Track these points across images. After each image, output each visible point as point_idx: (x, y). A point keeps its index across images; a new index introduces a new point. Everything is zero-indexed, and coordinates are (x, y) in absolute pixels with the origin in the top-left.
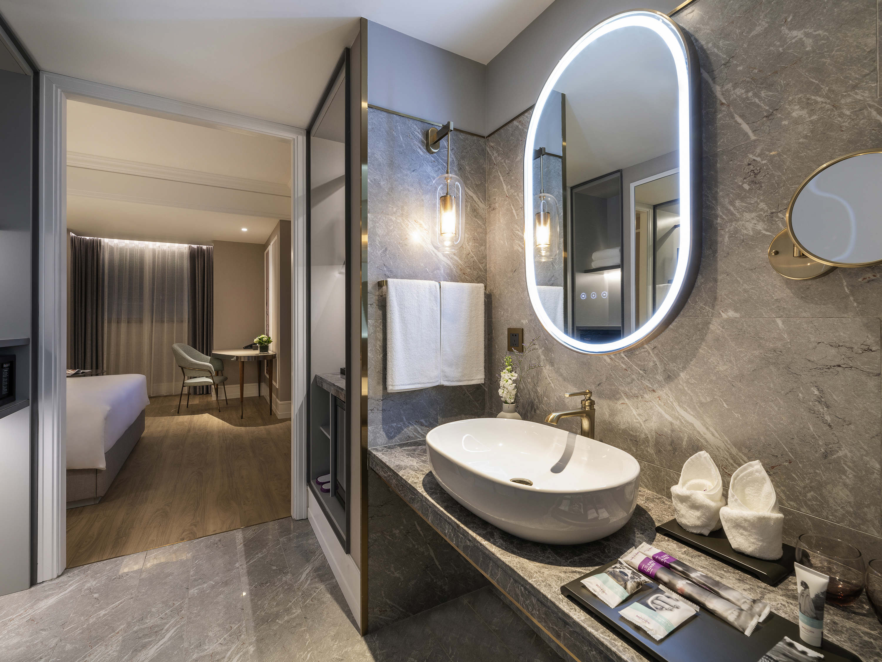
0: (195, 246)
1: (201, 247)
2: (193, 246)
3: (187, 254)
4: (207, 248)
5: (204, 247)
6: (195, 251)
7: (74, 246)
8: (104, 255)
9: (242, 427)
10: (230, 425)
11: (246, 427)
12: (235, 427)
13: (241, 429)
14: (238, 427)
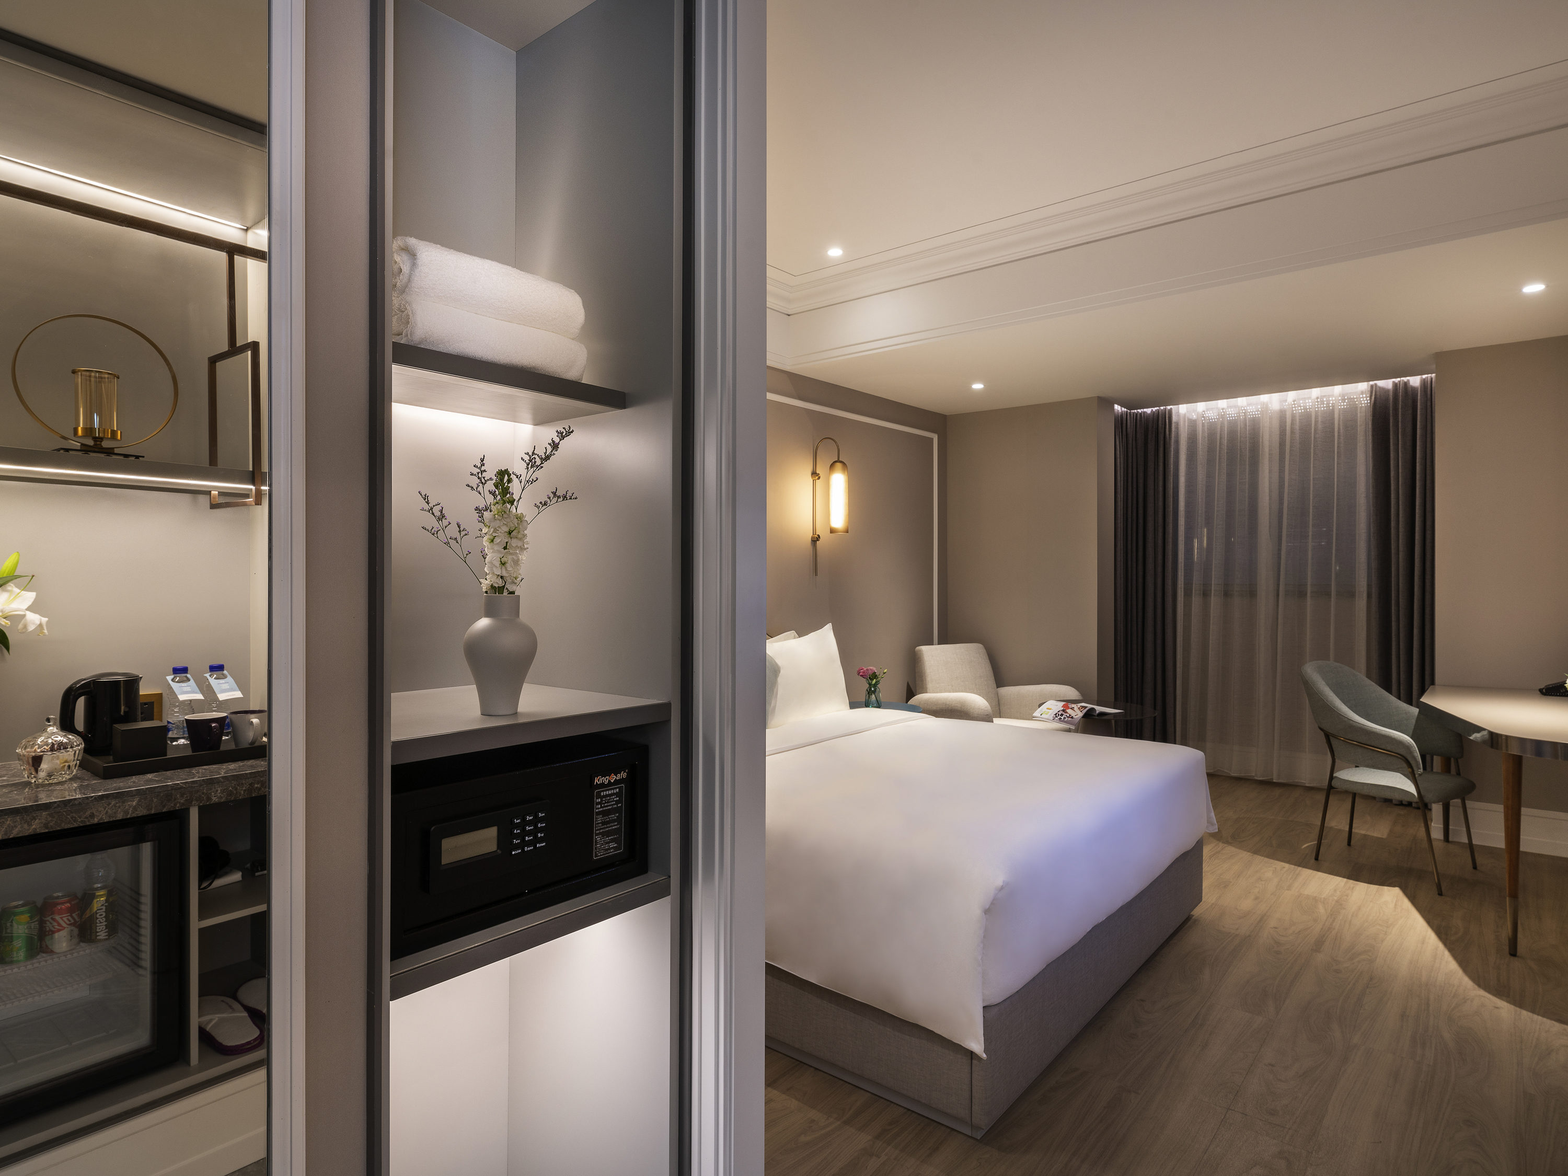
0: (1387, 384)
1: (1406, 384)
2: (1381, 383)
3: (1364, 409)
4: (1424, 382)
5: (1415, 381)
6: (1387, 399)
7: (1124, 433)
8: (1177, 442)
9: (1501, 1001)
10: (1459, 972)
11: (1518, 1009)
12: (1476, 987)
13: (1497, 1008)
14: (1489, 992)
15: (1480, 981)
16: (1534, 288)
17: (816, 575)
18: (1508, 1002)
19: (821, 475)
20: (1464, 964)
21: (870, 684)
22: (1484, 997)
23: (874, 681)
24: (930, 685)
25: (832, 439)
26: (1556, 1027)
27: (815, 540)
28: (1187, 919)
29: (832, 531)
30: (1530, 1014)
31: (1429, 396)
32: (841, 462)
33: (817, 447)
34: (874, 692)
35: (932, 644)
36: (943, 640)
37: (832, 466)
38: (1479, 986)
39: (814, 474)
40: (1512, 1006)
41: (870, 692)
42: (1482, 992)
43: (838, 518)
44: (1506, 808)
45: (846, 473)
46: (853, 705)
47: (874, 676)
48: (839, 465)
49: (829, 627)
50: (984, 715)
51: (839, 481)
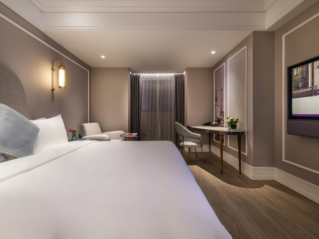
16: (213, 52)
17: (53, 101)
19: (55, 70)
21: (73, 134)
23: (75, 133)
24: (87, 134)
25: (62, 62)
27: (53, 90)
29: (60, 87)
33: (54, 61)
34: (75, 136)
35: (88, 123)
36: (90, 122)
37: (60, 67)
39: (52, 69)
41: (73, 136)
43: (62, 82)
45: (65, 70)
46: (69, 141)
47: (75, 131)
48: (62, 67)
49: (60, 115)
51: (62, 72)
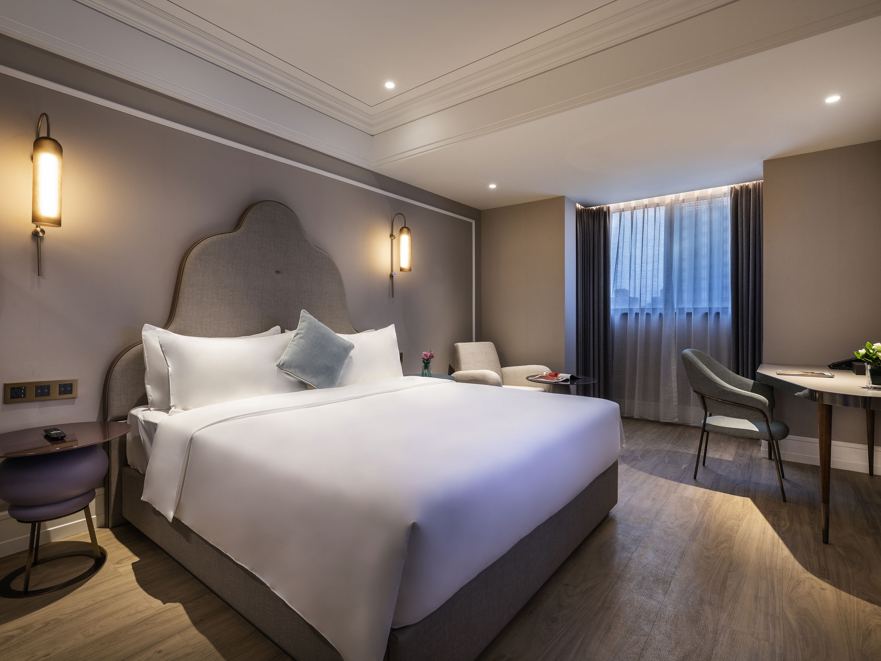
7: (582, 220)
9: (825, 582)
10: (792, 558)
11: (838, 590)
12: (805, 570)
13: (823, 589)
14: (815, 575)
15: (807, 566)
16: (833, 99)
17: (393, 297)
18: (829, 584)
19: (395, 236)
20: (793, 549)
21: (425, 363)
22: (812, 579)
23: (428, 362)
24: (463, 366)
25: (405, 219)
26: (869, 607)
27: (392, 276)
28: (606, 516)
29: (401, 270)
30: (848, 595)
31: (757, 194)
32: (407, 228)
33: (393, 219)
34: (428, 368)
35: (471, 341)
36: (478, 340)
37: (401, 231)
38: (807, 569)
39: (392, 235)
40: (834, 587)
41: (425, 368)
42: (810, 575)
43: (405, 261)
44: (821, 441)
45: (409, 234)
48: (405, 230)
49: (392, 326)
50: (497, 383)
51: (405, 239)
